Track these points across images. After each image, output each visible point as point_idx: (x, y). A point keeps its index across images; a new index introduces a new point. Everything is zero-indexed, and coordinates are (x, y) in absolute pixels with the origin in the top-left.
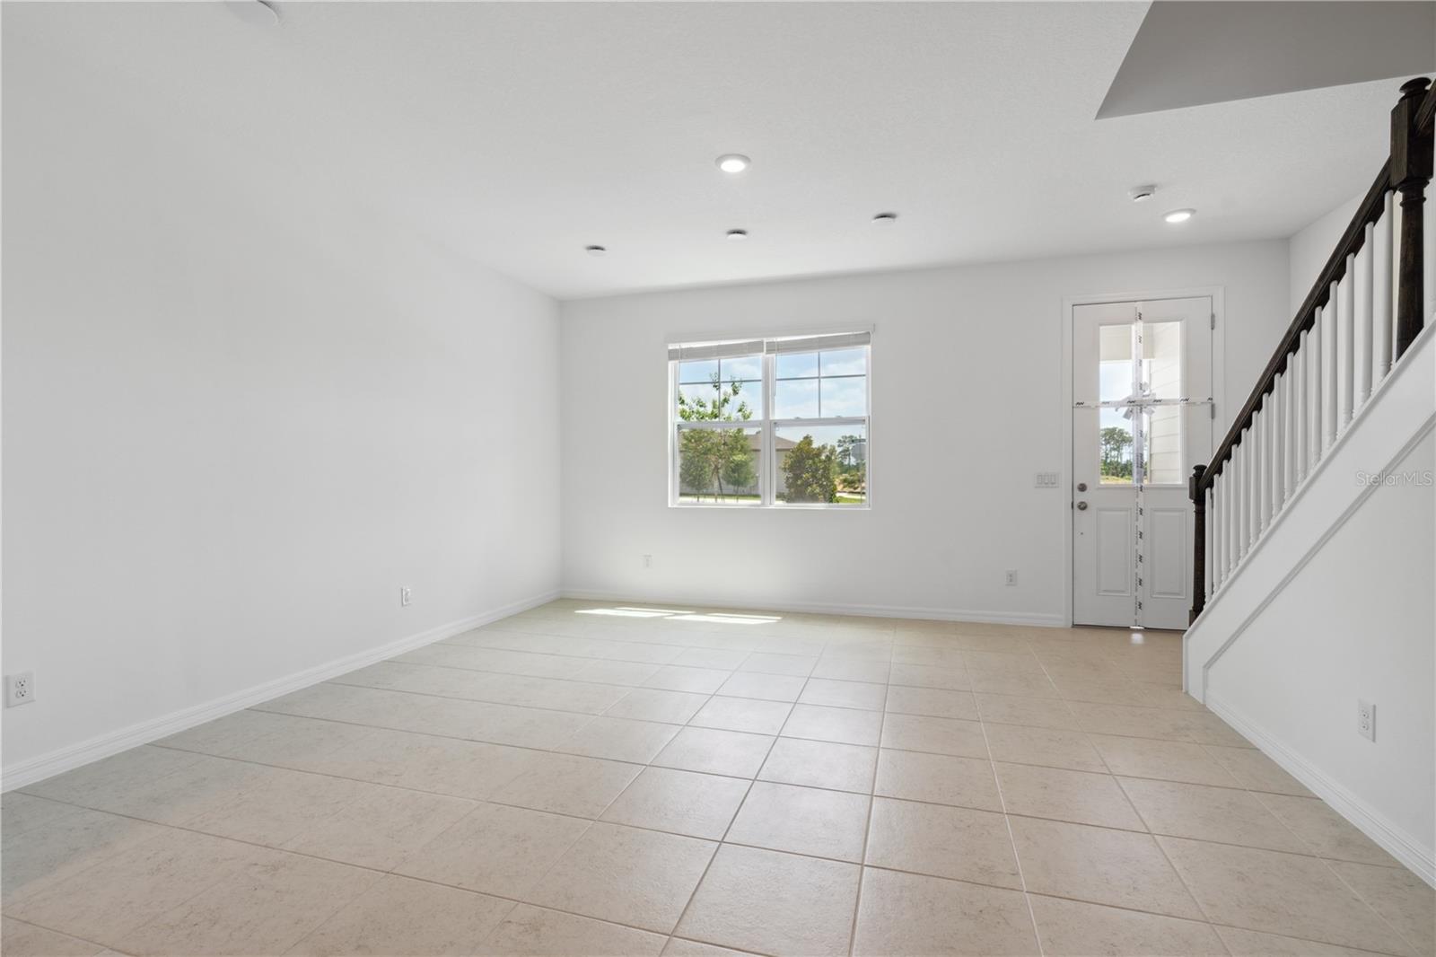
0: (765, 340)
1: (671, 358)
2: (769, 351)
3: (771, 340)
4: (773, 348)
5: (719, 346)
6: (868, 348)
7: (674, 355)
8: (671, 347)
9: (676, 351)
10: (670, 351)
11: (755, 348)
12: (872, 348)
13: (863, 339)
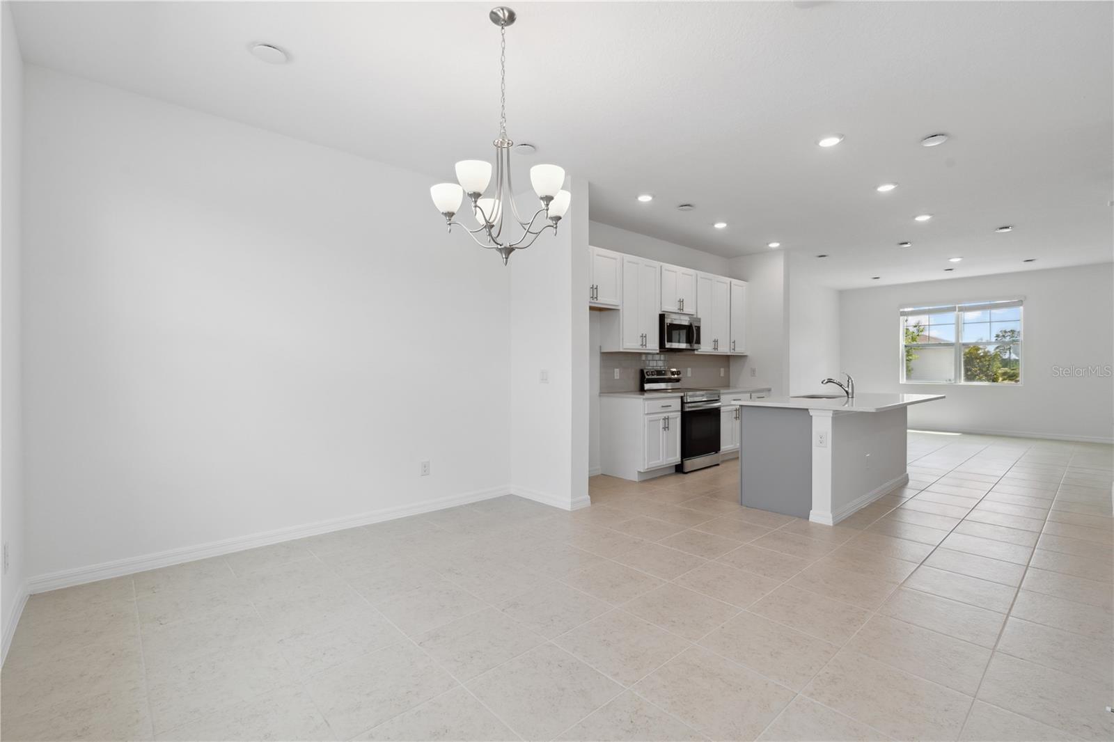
0: (957, 306)
1: (901, 315)
2: (959, 311)
3: (960, 305)
4: (961, 309)
5: (929, 309)
6: (1022, 308)
7: (904, 314)
8: (901, 310)
9: (903, 312)
10: (901, 312)
11: (953, 309)
12: (1025, 310)
13: (1020, 303)
